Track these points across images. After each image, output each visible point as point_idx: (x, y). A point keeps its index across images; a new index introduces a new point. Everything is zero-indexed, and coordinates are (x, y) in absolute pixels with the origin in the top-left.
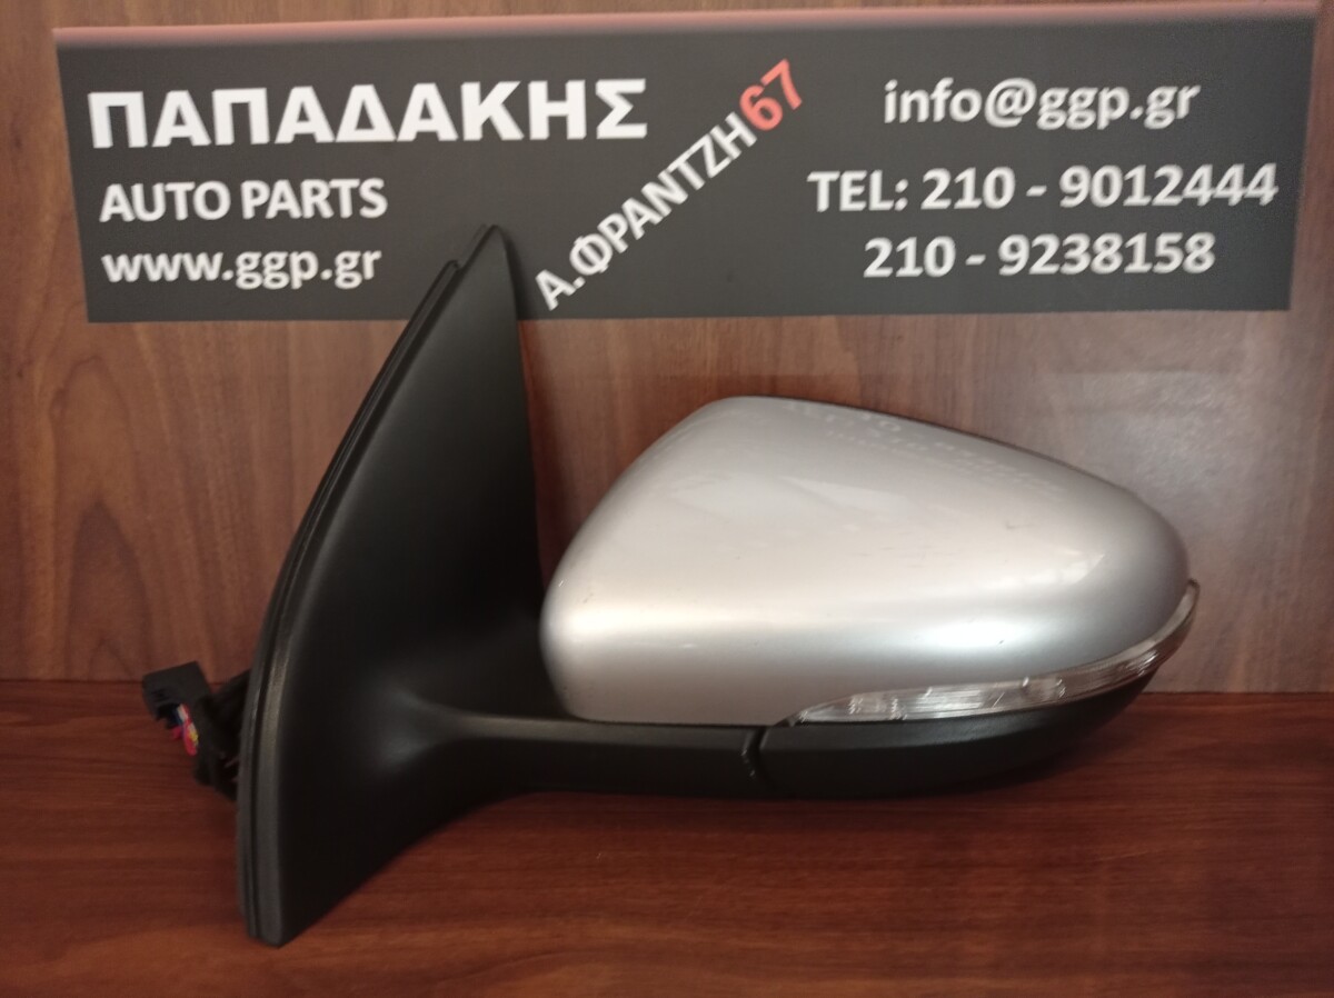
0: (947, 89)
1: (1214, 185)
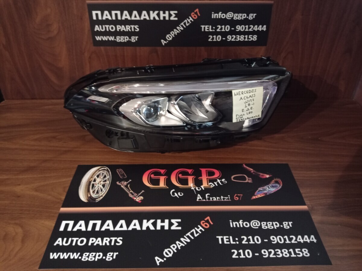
1: (258, 28)
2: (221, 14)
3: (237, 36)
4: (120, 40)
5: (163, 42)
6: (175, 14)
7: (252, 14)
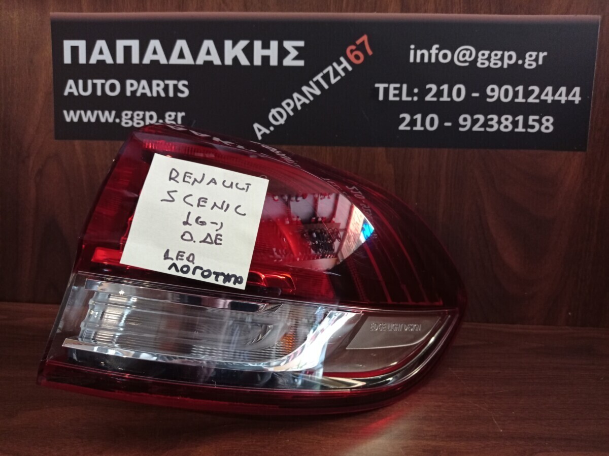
0: (437, 49)
1: (554, 95)
2: (437, 51)
3: (489, 117)
4: (133, 121)
5: (260, 130)
7: (534, 54)
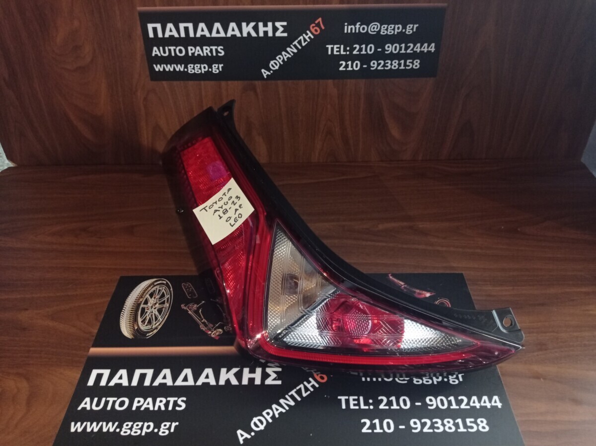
0: (359, 25)
1: (421, 47)
2: (359, 26)
3: (386, 61)
4: (194, 70)
5: (265, 73)
6: (282, 26)
7: (411, 26)
